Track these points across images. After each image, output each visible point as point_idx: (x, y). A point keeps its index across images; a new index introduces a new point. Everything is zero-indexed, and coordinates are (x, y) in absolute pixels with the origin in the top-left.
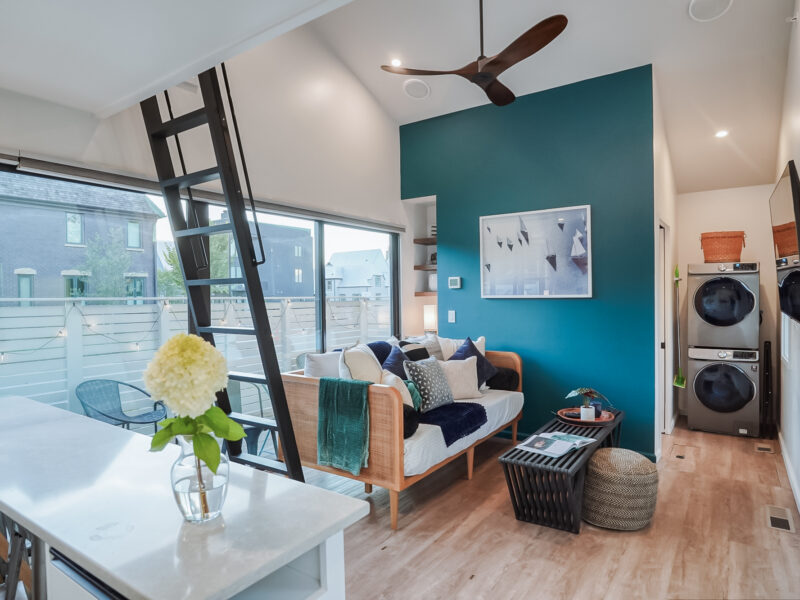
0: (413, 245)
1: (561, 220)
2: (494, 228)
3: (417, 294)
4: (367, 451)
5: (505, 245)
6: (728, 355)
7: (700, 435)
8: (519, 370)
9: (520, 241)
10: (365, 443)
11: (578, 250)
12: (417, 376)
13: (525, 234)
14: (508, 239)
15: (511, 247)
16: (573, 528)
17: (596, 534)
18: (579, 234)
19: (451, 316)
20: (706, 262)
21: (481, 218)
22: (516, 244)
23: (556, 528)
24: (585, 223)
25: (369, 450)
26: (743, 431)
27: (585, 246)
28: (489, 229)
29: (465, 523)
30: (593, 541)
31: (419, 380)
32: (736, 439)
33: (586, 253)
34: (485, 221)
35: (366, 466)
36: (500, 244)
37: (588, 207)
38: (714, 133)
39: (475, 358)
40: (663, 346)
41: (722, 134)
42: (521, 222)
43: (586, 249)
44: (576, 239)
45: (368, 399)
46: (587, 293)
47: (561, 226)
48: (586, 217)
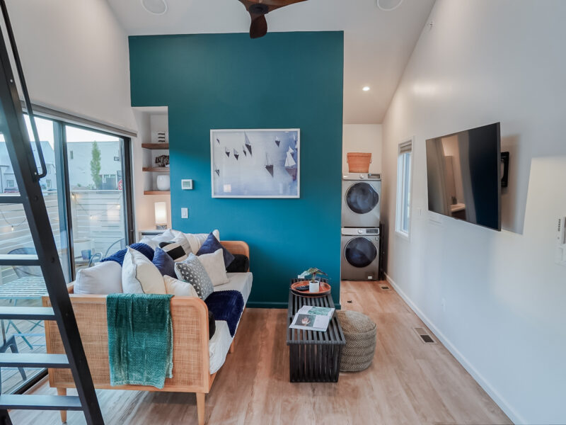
0: (142, 149)
1: (278, 139)
2: (223, 140)
3: (146, 193)
4: (171, 362)
5: (232, 155)
6: (363, 232)
7: (348, 283)
8: (248, 255)
9: (245, 153)
10: (169, 354)
11: (290, 162)
12: (188, 275)
13: (249, 147)
14: (234, 150)
15: (237, 156)
16: (333, 378)
17: (347, 378)
18: (291, 150)
19: (184, 213)
20: (350, 172)
21: (211, 131)
22: (241, 155)
23: (322, 381)
24: (296, 142)
25: (173, 361)
26: (370, 278)
27: (296, 160)
28: (218, 141)
30: (349, 385)
31: (190, 278)
32: (367, 283)
33: (296, 165)
34: (214, 134)
35: (171, 376)
36: (228, 154)
37: (298, 130)
38: (363, 87)
39: (221, 249)
41: (366, 89)
42: (246, 137)
43: (296, 162)
44: (289, 154)
45: (170, 313)
46: (296, 195)
47: (278, 143)
48: (297, 137)
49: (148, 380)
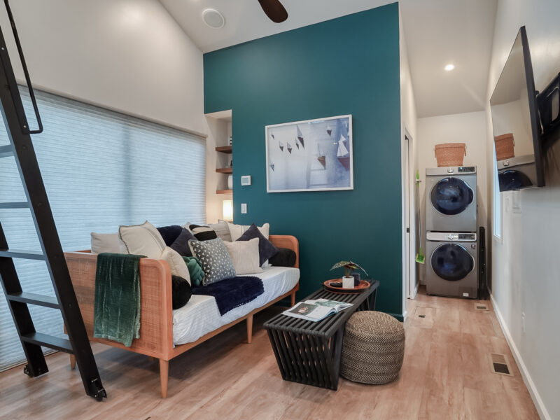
0: (215, 153)
1: (329, 128)
2: (278, 136)
3: (218, 192)
4: (138, 322)
5: (285, 149)
6: (455, 237)
7: (435, 299)
8: (296, 251)
9: (298, 145)
10: (136, 315)
11: (342, 152)
12: (200, 253)
13: (301, 140)
14: (288, 144)
15: (290, 150)
16: (332, 386)
17: (352, 389)
18: (343, 139)
19: (244, 208)
20: (439, 166)
21: (266, 127)
22: (294, 148)
23: (317, 386)
24: (348, 129)
25: (140, 321)
26: (466, 295)
27: (348, 148)
28: (273, 136)
29: (235, 386)
30: (349, 396)
31: (202, 256)
32: (460, 300)
33: (349, 154)
34: (270, 130)
35: (137, 337)
36: (282, 148)
37: (350, 116)
38: (444, 67)
39: (257, 239)
40: (408, 230)
41: (449, 67)
42: (298, 130)
43: (349, 151)
44: (341, 142)
45: (139, 271)
46: (350, 186)
47: (329, 132)
48: (348, 124)
49: (120, 336)
